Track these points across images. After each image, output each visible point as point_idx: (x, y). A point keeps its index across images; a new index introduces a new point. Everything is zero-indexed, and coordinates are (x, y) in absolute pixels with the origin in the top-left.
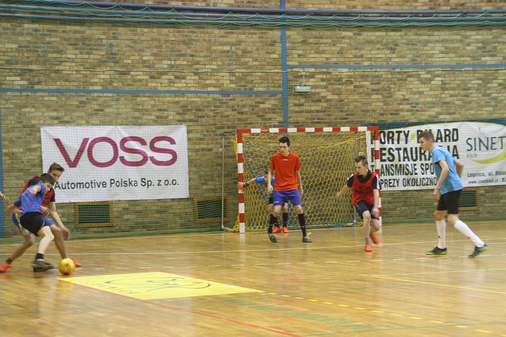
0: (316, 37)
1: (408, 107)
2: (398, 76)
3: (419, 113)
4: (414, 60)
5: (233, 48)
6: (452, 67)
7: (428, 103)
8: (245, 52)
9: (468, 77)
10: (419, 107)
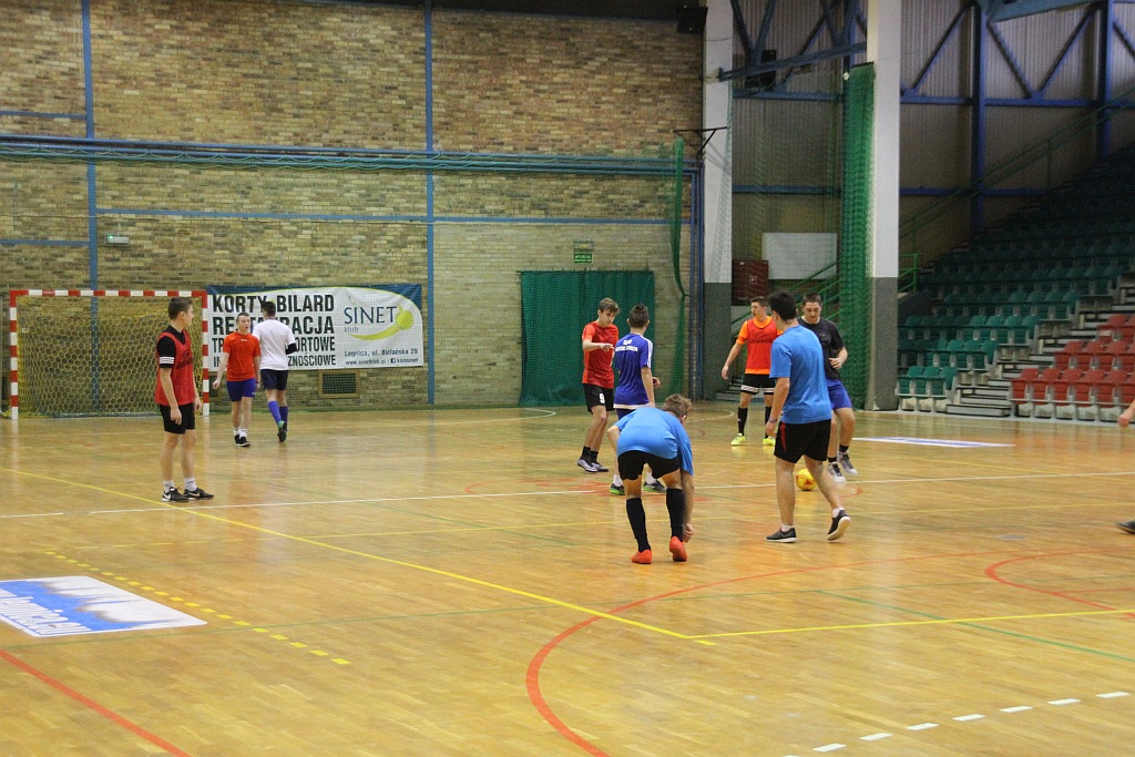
0: (137, 175)
1: (266, 266)
2: (254, 228)
3: (281, 275)
4: (273, 207)
5: (20, 186)
6: (326, 218)
7: (293, 262)
8: (36, 191)
9: (349, 231)
10: (280, 266)
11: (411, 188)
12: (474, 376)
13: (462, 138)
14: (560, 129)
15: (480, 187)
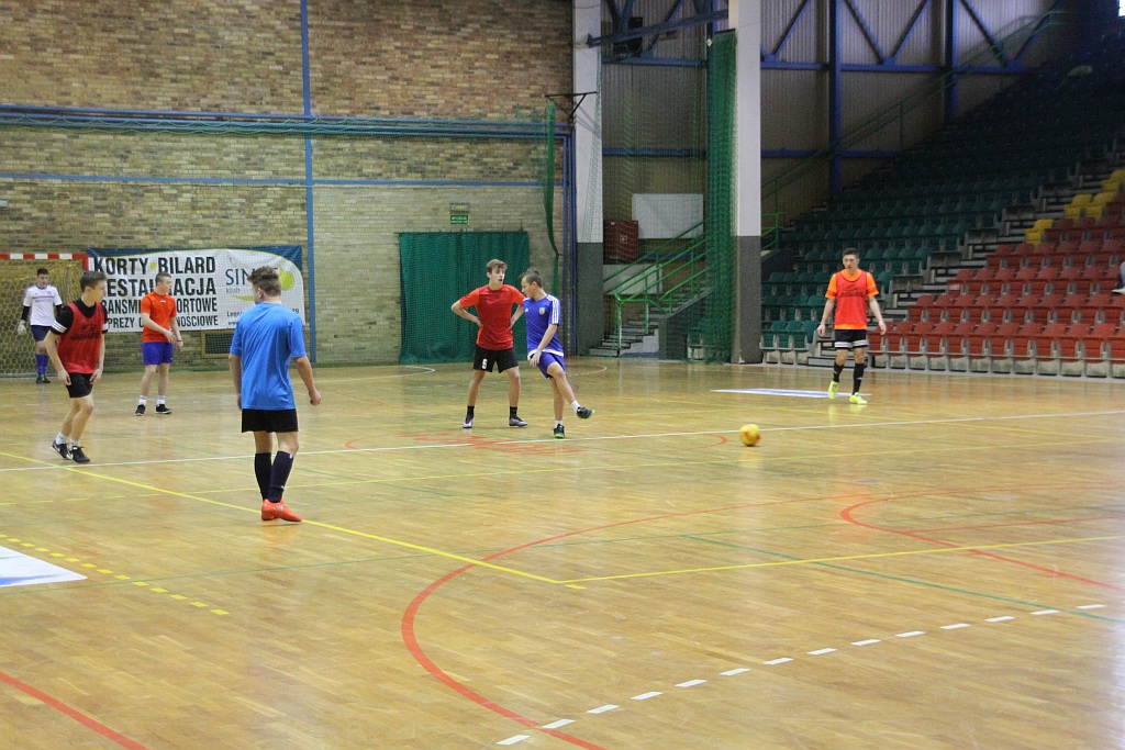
0: (13, 139)
1: (147, 229)
2: (134, 191)
3: (162, 237)
4: (152, 171)
6: (206, 181)
7: (174, 225)
9: (229, 194)
10: (161, 229)
11: (289, 152)
12: (354, 334)
13: (338, 103)
14: (435, 93)
15: (358, 150)
